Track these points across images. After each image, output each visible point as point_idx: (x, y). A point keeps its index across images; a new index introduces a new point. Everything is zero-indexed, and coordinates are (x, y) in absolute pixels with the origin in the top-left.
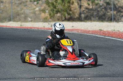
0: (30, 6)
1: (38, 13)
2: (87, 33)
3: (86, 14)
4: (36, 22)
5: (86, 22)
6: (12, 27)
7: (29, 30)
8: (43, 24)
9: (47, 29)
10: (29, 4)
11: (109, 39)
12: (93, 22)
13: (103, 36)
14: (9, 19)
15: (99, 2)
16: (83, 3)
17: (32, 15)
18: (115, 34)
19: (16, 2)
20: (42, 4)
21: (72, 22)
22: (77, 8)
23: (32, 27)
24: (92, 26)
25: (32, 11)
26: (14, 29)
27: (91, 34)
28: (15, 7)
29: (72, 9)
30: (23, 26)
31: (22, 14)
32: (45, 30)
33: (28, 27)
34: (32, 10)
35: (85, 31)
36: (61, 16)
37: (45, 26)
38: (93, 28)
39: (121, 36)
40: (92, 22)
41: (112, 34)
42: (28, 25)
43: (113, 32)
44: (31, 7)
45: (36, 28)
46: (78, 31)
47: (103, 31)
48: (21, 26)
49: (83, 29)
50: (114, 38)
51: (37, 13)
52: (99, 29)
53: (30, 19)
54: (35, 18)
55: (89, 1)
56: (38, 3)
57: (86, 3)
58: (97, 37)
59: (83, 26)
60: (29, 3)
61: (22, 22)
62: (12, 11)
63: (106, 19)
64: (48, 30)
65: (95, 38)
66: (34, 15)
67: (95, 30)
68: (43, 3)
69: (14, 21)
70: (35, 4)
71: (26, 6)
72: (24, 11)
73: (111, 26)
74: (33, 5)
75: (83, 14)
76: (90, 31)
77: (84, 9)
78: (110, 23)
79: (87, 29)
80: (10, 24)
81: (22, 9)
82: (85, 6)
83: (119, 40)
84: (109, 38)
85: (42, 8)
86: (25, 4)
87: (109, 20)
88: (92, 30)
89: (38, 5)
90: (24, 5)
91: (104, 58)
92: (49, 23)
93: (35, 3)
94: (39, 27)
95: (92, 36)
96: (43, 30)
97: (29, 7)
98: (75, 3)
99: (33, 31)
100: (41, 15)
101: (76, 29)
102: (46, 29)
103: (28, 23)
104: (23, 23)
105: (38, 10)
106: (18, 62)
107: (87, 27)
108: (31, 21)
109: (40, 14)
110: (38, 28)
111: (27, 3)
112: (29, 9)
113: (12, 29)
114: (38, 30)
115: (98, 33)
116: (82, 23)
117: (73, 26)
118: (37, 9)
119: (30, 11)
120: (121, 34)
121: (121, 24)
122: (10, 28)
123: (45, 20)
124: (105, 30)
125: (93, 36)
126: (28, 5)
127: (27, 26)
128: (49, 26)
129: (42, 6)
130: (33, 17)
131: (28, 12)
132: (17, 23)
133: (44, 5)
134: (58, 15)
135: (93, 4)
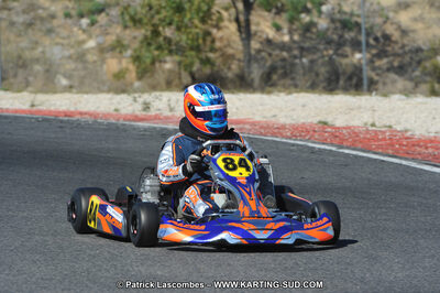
0: (64, 33)
1: (95, 58)
2: (274, 135)
3: (269, 64)
4: (87, 93)
5: (269, 93)
7: (62, 121)
8: (114, 101)
9: (129, 120)
10: (59, 26)
11: (356, 156)
12: (295, 95)
13: (332, 145)
15: (315, 20)
16: (258, 24)
17: (70, 65)
18: (379, 140)
19: (15, 19)
20: (110, 26)
22: (234, 42)
23: (72, 109)
24: (293, 110)
25: (72, 51)
26: (6, 117)
27: (290, 138)
28: (12, 37)
29: (218, 44)
30: (40, 108)
31: (37, 60)
32: (121, 122)
33: (60, 112)
34: (72, 47)
35: (267, 128)
36: (177, 69)
37: (119, 107)
38: (295, 117)
39: (401, 145)
40: (290, 93)
41: (365, 138)
42: (60, 103)
43: (368, 131)
44: (69, 37)
45: (86, 114)
46: (241, 126)
47: (333, 127)
48: (33, 106)
49: (257, 118)
50: (375, 154)
51: (91, 57)
52: (318, 119)
53: (64, 82)
54: (84, 77)
55: (277, 17)
56: (93, 23)
57: (269, 24)
58: (312, 150)
59: (260, 108)
60: (60, 21)
61: (36, 92)
63: (341, 82)
64: (133, 123)
65: (305, 155)
66: (80, 66)
67: (304, 124)
68: (111, 23)
69: (6, 90)
70: (84, 26)
71: (50, 31)
73: (360, 107)
74: (75, 29)
75: (258, 61)
76: (283, 127)
78: (358, 97)
79: (273, 120)
81: (37, 43)
82: (264, 36)
84: (354, 153)
85: (111, 39)
86: (49, 26)
87: (351, 87)
88: (293, 122)
89: (96, 30)
90: (44, 28)
92: (136, 95)
93: (85, 21)
94: (99, 111)
95: (293, 145)
96: (114, 121)
97: (64, 38)
98: (226, 23)
99: (78, 125)
100: (105, 67)
101: (235, 118)
102: (124, 120)
103: (58, 96)
104: (41, 97)
105: (93, 48)
106: (22, 245)
107: (272, 113)
108: (70, 88)
109: (103, 61)
110: (94, 115)
111: (55, 22)
112: (62, 45)
114: (96, 122)
115: (316, 136)
116: (256, 98)
118: (91, 44)
119: (67, 53)
120: (398, 140)
121: (399, 103)
123: (119, 85)
124: (338, 123)
125: (298, 145)
126: (58, 30)
127: (52, 108)
128: (137, 109)
129: (107, 34)
130: (75, 73)
131: (59, 56)
132: (19, 94)
133: (118, 30)
134: (168, 66)
135: (294, 27)
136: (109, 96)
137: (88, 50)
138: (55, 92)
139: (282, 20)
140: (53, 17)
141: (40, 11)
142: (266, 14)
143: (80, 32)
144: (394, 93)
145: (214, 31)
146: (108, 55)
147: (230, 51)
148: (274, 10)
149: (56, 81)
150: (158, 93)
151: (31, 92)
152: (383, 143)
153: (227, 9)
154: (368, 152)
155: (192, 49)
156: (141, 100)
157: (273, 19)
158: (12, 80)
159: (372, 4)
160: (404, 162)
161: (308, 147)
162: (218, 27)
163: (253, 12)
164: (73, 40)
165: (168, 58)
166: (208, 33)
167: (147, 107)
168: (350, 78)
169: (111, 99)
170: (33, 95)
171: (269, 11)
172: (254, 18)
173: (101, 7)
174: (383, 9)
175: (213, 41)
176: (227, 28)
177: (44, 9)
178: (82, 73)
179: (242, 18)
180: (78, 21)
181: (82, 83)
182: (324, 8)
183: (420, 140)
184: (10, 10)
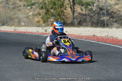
0: (23, 11)
2: (80, 38)
3: (79, 20)
4: (29, 27)
5: (79, 27)
6: (6, 32)
7: (23, 34)
8: (37, 29)
10: (22, 9)
11: (103, 44)
12: (86, 28)
13: (96, 41)
14: (3, 23)
15: (92, 8)
16: (76, 9)
17: (25, 19)
18: (109, 40)
19: (10, 7)
20: (36, 9)
21: (66, 27)
22: (70, 13)
23: (26, 31)
24: (86, 32)
25: (25, 16)
26: (8, 33)
27: (85, 39)
28: (9, 11)
29: (65, 14)
30: (17, 31)
31: (16, 18)
32: (39, 34)
33: (22, 32)
34: (25, 14)
35: (79, 36)
37: (38, 31)
38: (86, 34)
39: (115, 41)
40: (85, 27)
41: (105, 39)
42: (22, 29)
43: (106, 37)
45: (29, 32)
46: (71, 36)
47: (97, 36)
48: (15, 30)
49: (76, 34)
50: (108, 43)
51: (31, 17)
52: (93, 34)
53: (23, 24)
54: (29, 23)
55: (82, 7)
56: (31, 8)
57: (80, 9)
58: (91, 43)
59: (77, 31)
61: (16, 26)
62: (6, 16)
63: (99, 25)
64: (42, 35)
65: (89, 44)
66: (27, 20)
67: (89, 36)
69: (7, 26)
70: (29, 9)
71: (20, 10)
72: (18, 16)
73: (104, 31)
74: (26, 10)
75: (76, 19)
76: (83, 36)
77: (77, 15)
78: (104, 29)
79: (80, 34)
80: (4, 28)
81: (16, 13)
82: (78, 12)
83: (113, 46)
84: (102, 43)
85: (36, 12)
87: (102, 26)
89: (32, 10)
90: (18, 9)
91: (98, 63)
92: (43, 27)
93: (29, 7)
94: (33, 32)
95: (86, 41)
96: (37, 34)
97: (23, 12)
98: (68, 8)
99: (27, 35)
100: (34, 20)
101: (70, 34)
104: (17, 28)
106: (13, 66)
108: (25, 26)
109: (34, 18)
111: (21, 8)
112: (23, 14)
113: (6, 33)
114: (32, 34)
115: (92, 39)
116: (76, 28)
117: (67, 31)
118: (31, 14)
119: (24, 16)
121: (115, 30)
122: (4, 32)
123: (38, 25)
124: (98, 35)
126: (22, 10)
127: (20, 31)
128: (43, 31)
129: (35, 11)
130: (26, 22)
131: (22, 17)
132: (11, 27)
133: (38, 10)
134: (52, 20)
135: (86, 10)
136: (36, 28)
137: (30, 15)
138: (21, 27)
139: (83, 8)
140: (20, 6)
141: (17, 5)
142: (79, 6)
143: (28, 10)
144: (114, 28)
145: (64, 11)
146: (35, 17)
147: (69, 16)
148: (81, 5)
149: (21, 23)
150: (49, 27)
151: (14, 26)
152: (110, 41)
153: (68, 5)
154: (106, 43)
155: (58, 15)
156: (44, 29)
157: (81, 7)
158: (9, 23)
159: (108, 3)
160: (116, 46)
161: (90, 42)
162: (65, 9)
163: (75, 5)
164: (26, 12)
165: (52, 18)
166: (63, 11)
167: (46, 31)
168: (102, 23)
169: (36, 29)
170: (15, 27)
171: (80, 5)
172: (75, 7)
173: (33, 4)
174: (111, 5)
175: (64, 13)
176: (68, 9)
177: (18, 4)
178: (28, 22)
179: (72, 7)
180: (27, 7)
181: (28, 24)
182: (95, 4)
183: (120, 40)
184: (8, 4)
